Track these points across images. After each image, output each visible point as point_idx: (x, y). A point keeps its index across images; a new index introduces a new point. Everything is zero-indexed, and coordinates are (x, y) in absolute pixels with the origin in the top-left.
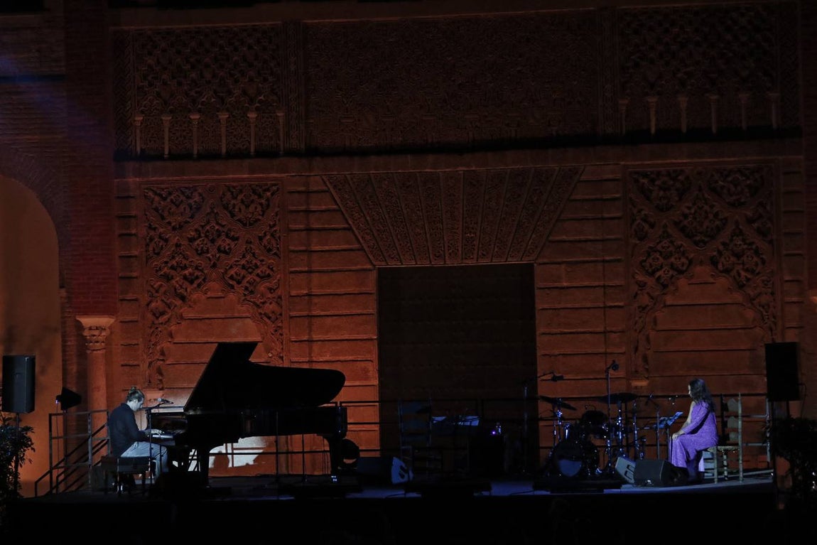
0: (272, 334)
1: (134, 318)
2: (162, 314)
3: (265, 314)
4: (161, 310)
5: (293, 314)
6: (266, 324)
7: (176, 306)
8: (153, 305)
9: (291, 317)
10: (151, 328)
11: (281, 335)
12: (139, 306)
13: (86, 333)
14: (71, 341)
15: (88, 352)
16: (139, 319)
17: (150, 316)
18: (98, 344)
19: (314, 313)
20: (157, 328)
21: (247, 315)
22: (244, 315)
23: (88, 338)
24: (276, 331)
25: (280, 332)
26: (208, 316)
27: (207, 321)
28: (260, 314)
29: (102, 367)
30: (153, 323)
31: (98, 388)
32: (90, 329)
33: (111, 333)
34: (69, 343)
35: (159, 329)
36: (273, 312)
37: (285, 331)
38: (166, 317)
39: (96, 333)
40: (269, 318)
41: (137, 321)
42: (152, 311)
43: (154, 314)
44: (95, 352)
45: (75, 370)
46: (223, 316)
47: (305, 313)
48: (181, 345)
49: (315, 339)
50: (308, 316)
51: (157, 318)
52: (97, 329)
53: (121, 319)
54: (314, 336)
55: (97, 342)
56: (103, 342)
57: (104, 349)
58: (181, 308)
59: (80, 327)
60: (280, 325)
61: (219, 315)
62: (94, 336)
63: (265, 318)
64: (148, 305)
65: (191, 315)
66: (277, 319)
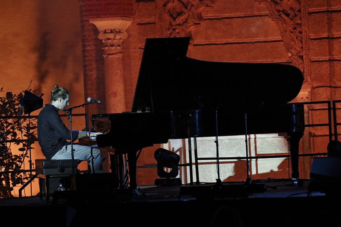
0: (292, 32)
1: (152, 20)
2: (180, 14)
3: (284, 11)
4: (178, 11)
5: (311, 10)
6: (285, 21)
7: (192, 6)
8: (170, 5)
9: (310, 13)
10: (169, 29)
11: (301, 33)
12: (156, 7)
13: (101, 37)
14: (90, 45)
15: (105, 56)
16: (157, 20)
17: (167, 17)
18: (113, 48)
19: (334, 8)
20: (174, 30)
21: (267, 12)
22: (263, 13)
23: (103, 41)
24: (295, 28)
25: (299, 29)
26: (227, 15)
27: (226, 20)
28: (279, 11)
29: (118, 71)
30: (171, 24)
31: (115, 94)
32: (105, 32)
33: (129, 36)
34: (88, 48)
35: (177, 31)
36: (292, 9)
37: (304, 28)
38: (182, 18)
39: (111, 36)
40: (287, 15)
41: (154, 23)
42: (169, 12)
43: (171, 15)
44: (110, 56)
45: (94, 76)
46: (242, 15)
47: (325, 8)
48: (200, 47)
49: (335, 36)
50: (328, 11)
51: (175, 19)
52: (112, 32)
53: (138, 21)
54: (334, 33)
55: (112, 46)
56: (119, 46)
57: (121, 53)
58: (198, 8)
59: (96, 31)
60: (299, 22)
61: (238, 14)
62: (109, 39)
63: (283, 16)
64: (165, 5)
65: (211, 15)
66: (296, 15)
